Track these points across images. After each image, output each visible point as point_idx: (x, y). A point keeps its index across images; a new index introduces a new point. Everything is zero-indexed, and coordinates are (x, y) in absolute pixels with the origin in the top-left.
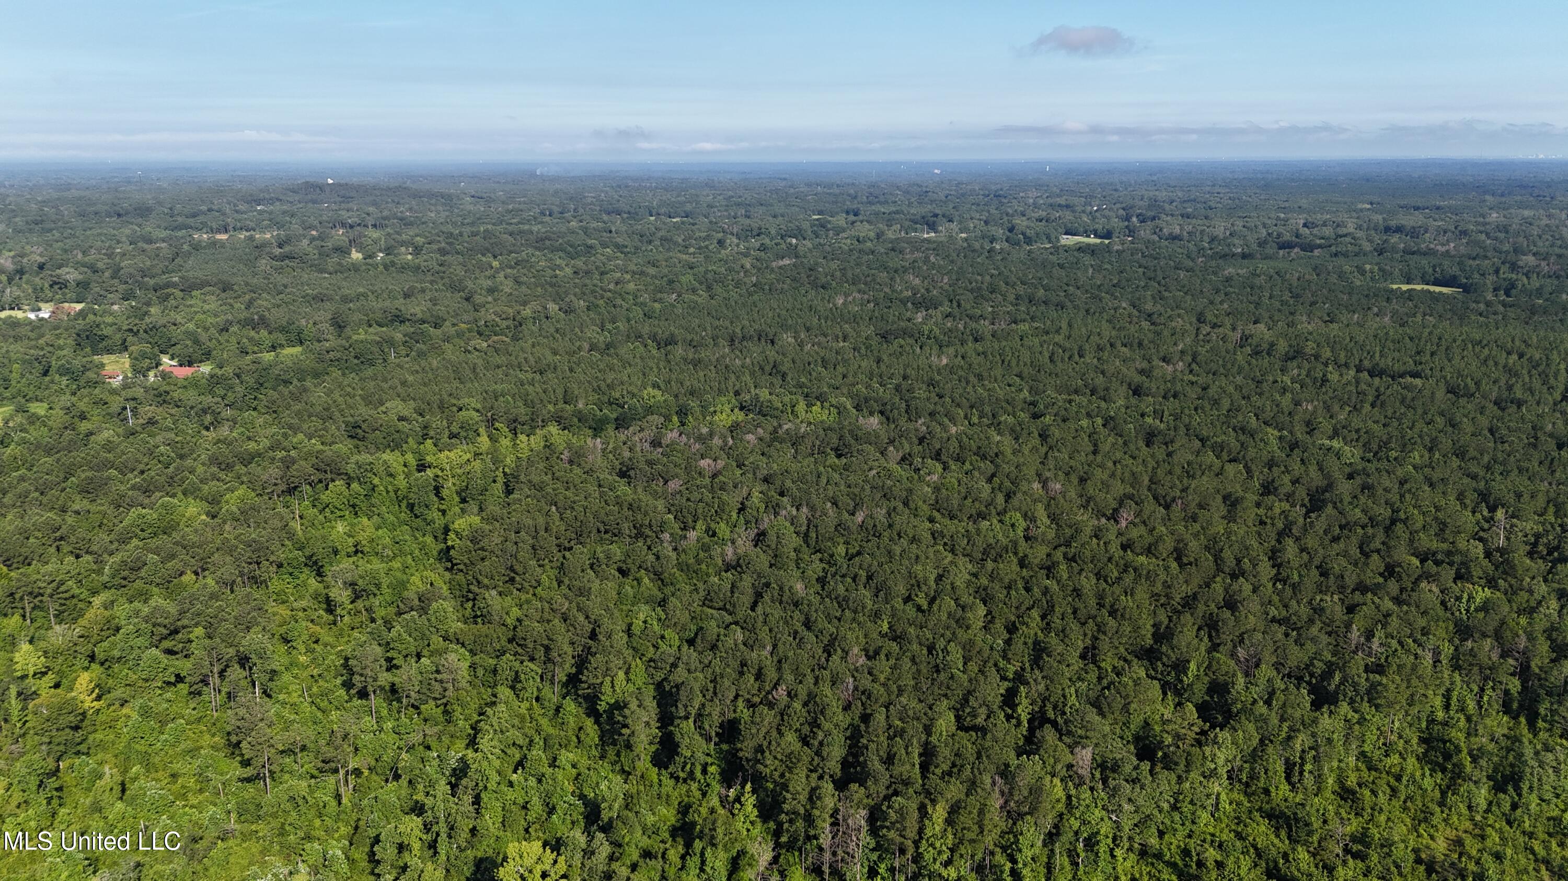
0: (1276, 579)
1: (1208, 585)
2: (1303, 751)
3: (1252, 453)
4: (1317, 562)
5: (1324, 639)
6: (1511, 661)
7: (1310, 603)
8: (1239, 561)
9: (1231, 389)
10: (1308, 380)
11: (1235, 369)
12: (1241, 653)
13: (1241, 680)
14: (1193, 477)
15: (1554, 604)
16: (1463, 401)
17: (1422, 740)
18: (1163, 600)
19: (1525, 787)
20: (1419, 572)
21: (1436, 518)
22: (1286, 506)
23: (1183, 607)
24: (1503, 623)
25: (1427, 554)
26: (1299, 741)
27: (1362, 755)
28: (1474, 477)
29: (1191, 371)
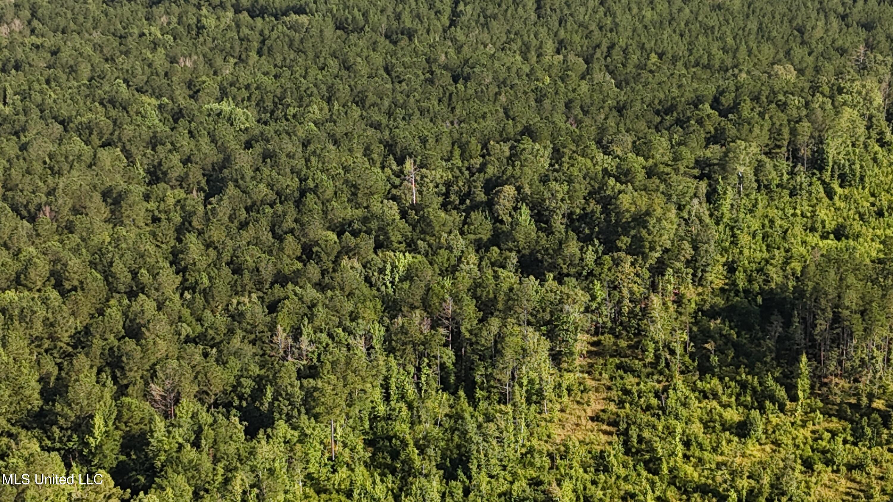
0: (183, 288)
1: (101, 313)
2: (244, 492)
3: (128, 131)
4: (226, 257)
5: (249, 350)
6: (442, 331)
7: (226, 310)
8: (135, 274)
9: (88, 50)
10: (181, 29)
11: (89, 24)
12: (156, 390)
13: (160, 424)
14: (60, 174)
15: (473, 258)
16: (353, 37)
17: (368, 443)
18: (47, 344)
19: (474, 467)
20: (337, 248)
21: (346, 181)
22: (180, 193)
23: (75, 347)
24: (428, 289)
25: (342, 225)
26: (239, 482)
27: (309, 476)
28: (377, 126)
29: (33, 31)
